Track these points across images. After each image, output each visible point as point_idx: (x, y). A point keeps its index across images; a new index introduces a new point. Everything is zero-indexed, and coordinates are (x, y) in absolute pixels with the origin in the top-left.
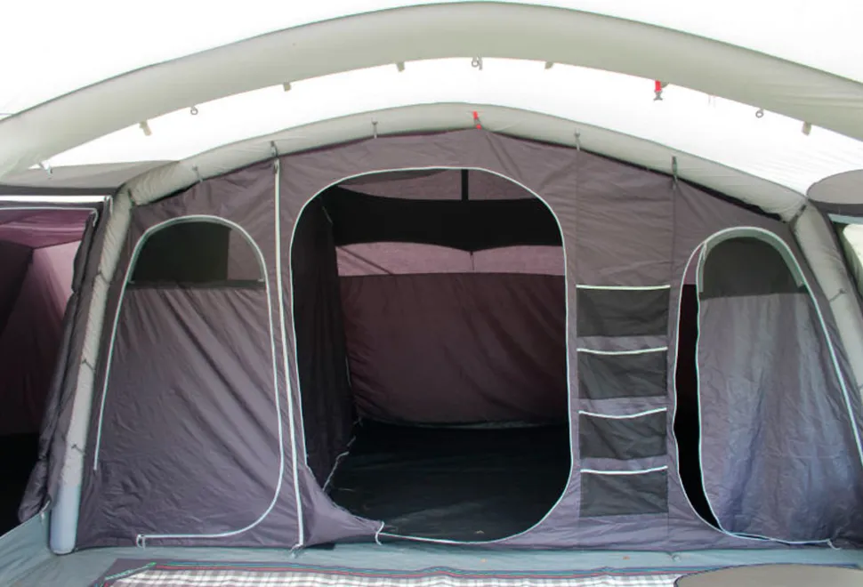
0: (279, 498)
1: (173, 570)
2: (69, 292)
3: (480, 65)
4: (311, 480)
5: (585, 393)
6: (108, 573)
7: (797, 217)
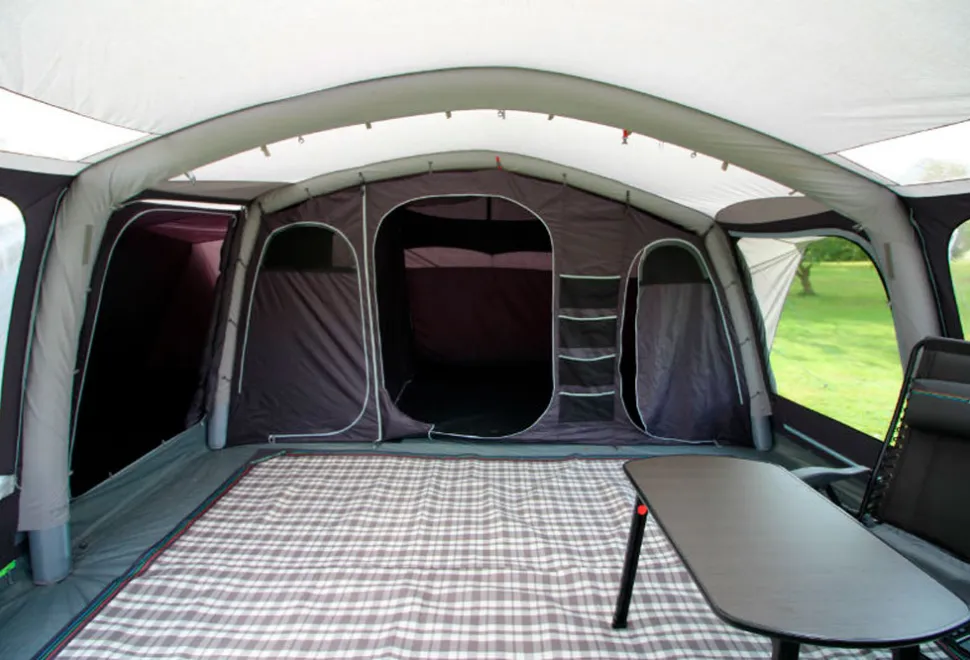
0: (366, 410)
1: (297, 456)
2: (218, 273)
3: (503, 115)
4: (387, 398)
5: (563, 344)
6: (252, 459)
7: (706, 234)
